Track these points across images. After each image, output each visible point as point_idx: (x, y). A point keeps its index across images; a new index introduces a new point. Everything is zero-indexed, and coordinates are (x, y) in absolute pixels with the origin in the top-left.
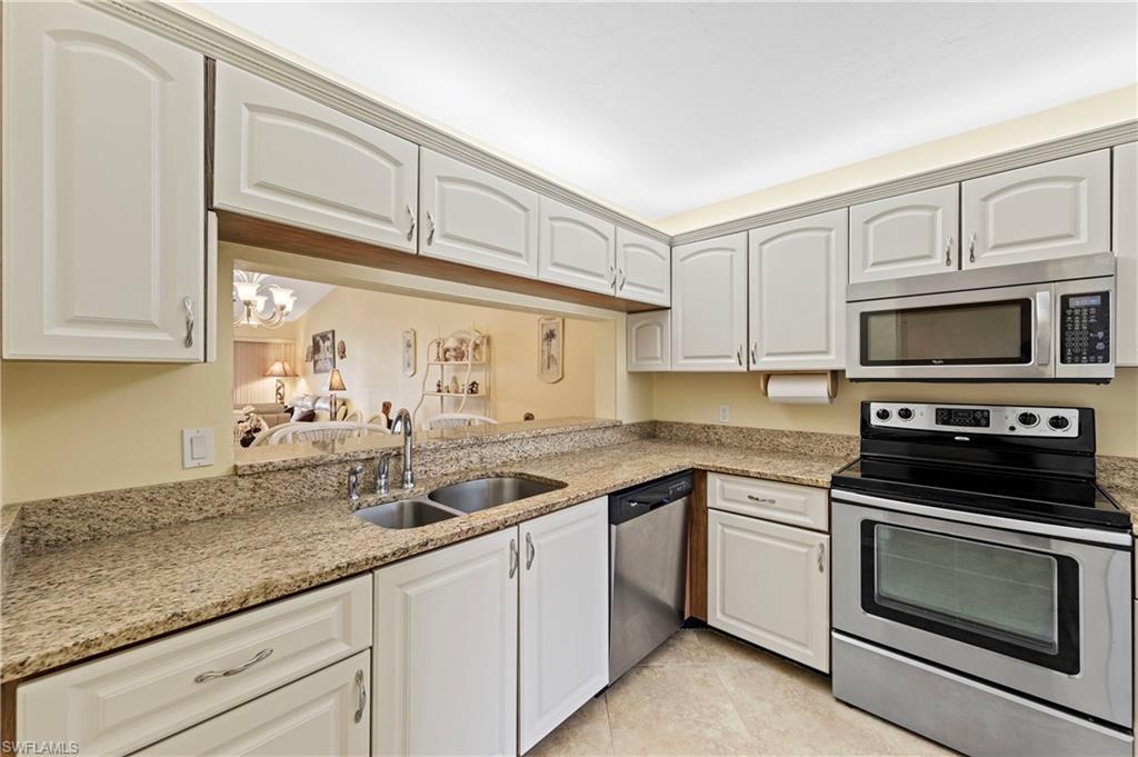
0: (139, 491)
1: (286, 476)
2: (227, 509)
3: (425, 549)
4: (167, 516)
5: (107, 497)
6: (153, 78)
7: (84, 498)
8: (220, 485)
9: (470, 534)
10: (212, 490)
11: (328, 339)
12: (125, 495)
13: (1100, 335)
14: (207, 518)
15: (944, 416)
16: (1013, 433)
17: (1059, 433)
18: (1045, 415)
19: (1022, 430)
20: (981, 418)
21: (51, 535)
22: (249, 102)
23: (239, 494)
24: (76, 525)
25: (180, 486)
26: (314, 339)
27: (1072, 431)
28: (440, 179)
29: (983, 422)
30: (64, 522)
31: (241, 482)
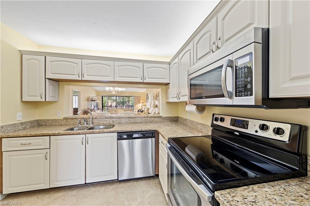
0: (51, 120)
1: (71, 120)
2: (62, 124)
3: (59, 134)
4: (54, 124)
5: (47, 120)
6: (38, 62)
7: (44, 120)
8: (61, 120)
9: (69, 134)
10: (60, 121)
12: (49, 120)
13: (249, 79)
14: (59, 125)
15: (234, 122)
16: (256, 134)
17: (278, 137)
18: (272, 125)
19: (261, 133)
20: (245, 125)
21: (41, 124)
22: (50, 61)
23: (64, 122)
24: (43, 123)
25: (56, 120)
27: (285, 138)
28: (86, 64)
29: (246, 126)
30: (42, 122)
31: (64, 120)
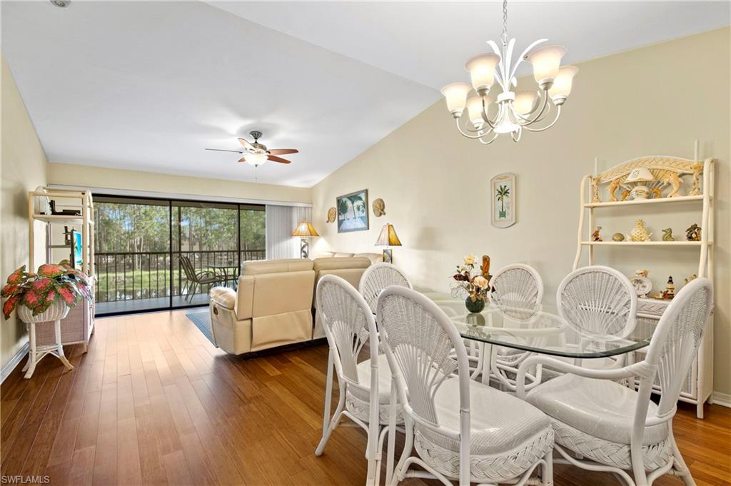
11: (360, 199)
26: (339, 201)
